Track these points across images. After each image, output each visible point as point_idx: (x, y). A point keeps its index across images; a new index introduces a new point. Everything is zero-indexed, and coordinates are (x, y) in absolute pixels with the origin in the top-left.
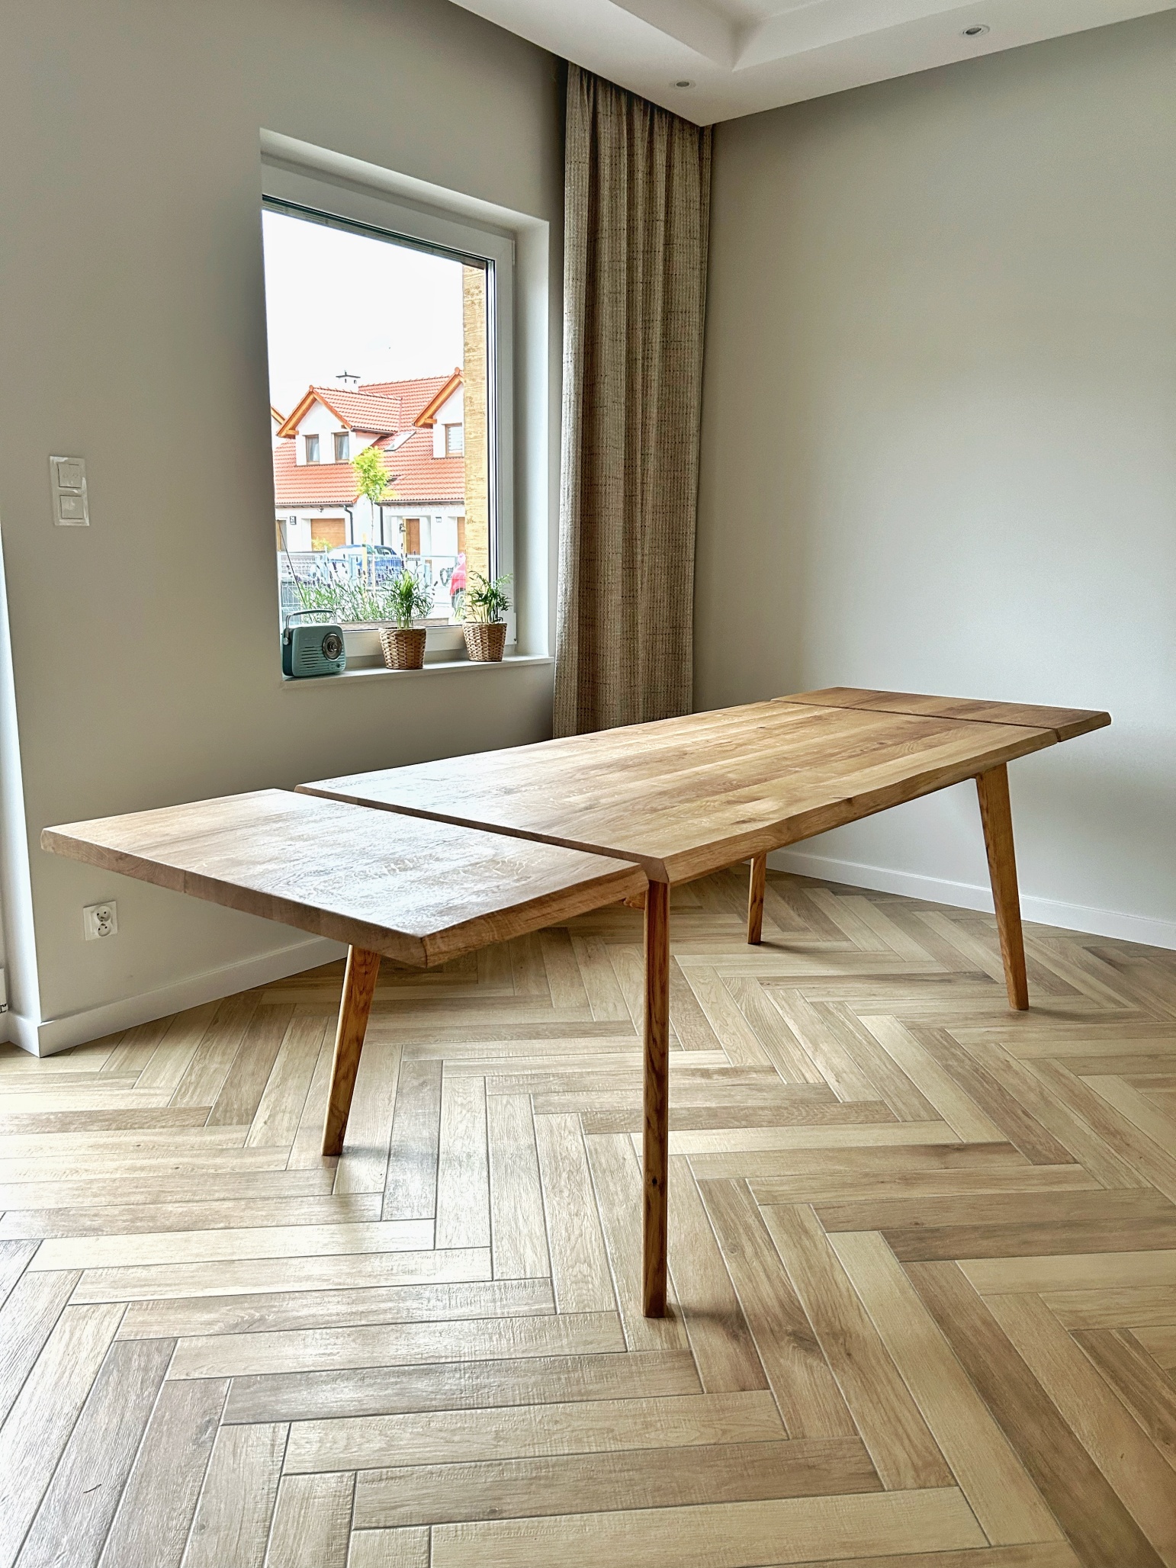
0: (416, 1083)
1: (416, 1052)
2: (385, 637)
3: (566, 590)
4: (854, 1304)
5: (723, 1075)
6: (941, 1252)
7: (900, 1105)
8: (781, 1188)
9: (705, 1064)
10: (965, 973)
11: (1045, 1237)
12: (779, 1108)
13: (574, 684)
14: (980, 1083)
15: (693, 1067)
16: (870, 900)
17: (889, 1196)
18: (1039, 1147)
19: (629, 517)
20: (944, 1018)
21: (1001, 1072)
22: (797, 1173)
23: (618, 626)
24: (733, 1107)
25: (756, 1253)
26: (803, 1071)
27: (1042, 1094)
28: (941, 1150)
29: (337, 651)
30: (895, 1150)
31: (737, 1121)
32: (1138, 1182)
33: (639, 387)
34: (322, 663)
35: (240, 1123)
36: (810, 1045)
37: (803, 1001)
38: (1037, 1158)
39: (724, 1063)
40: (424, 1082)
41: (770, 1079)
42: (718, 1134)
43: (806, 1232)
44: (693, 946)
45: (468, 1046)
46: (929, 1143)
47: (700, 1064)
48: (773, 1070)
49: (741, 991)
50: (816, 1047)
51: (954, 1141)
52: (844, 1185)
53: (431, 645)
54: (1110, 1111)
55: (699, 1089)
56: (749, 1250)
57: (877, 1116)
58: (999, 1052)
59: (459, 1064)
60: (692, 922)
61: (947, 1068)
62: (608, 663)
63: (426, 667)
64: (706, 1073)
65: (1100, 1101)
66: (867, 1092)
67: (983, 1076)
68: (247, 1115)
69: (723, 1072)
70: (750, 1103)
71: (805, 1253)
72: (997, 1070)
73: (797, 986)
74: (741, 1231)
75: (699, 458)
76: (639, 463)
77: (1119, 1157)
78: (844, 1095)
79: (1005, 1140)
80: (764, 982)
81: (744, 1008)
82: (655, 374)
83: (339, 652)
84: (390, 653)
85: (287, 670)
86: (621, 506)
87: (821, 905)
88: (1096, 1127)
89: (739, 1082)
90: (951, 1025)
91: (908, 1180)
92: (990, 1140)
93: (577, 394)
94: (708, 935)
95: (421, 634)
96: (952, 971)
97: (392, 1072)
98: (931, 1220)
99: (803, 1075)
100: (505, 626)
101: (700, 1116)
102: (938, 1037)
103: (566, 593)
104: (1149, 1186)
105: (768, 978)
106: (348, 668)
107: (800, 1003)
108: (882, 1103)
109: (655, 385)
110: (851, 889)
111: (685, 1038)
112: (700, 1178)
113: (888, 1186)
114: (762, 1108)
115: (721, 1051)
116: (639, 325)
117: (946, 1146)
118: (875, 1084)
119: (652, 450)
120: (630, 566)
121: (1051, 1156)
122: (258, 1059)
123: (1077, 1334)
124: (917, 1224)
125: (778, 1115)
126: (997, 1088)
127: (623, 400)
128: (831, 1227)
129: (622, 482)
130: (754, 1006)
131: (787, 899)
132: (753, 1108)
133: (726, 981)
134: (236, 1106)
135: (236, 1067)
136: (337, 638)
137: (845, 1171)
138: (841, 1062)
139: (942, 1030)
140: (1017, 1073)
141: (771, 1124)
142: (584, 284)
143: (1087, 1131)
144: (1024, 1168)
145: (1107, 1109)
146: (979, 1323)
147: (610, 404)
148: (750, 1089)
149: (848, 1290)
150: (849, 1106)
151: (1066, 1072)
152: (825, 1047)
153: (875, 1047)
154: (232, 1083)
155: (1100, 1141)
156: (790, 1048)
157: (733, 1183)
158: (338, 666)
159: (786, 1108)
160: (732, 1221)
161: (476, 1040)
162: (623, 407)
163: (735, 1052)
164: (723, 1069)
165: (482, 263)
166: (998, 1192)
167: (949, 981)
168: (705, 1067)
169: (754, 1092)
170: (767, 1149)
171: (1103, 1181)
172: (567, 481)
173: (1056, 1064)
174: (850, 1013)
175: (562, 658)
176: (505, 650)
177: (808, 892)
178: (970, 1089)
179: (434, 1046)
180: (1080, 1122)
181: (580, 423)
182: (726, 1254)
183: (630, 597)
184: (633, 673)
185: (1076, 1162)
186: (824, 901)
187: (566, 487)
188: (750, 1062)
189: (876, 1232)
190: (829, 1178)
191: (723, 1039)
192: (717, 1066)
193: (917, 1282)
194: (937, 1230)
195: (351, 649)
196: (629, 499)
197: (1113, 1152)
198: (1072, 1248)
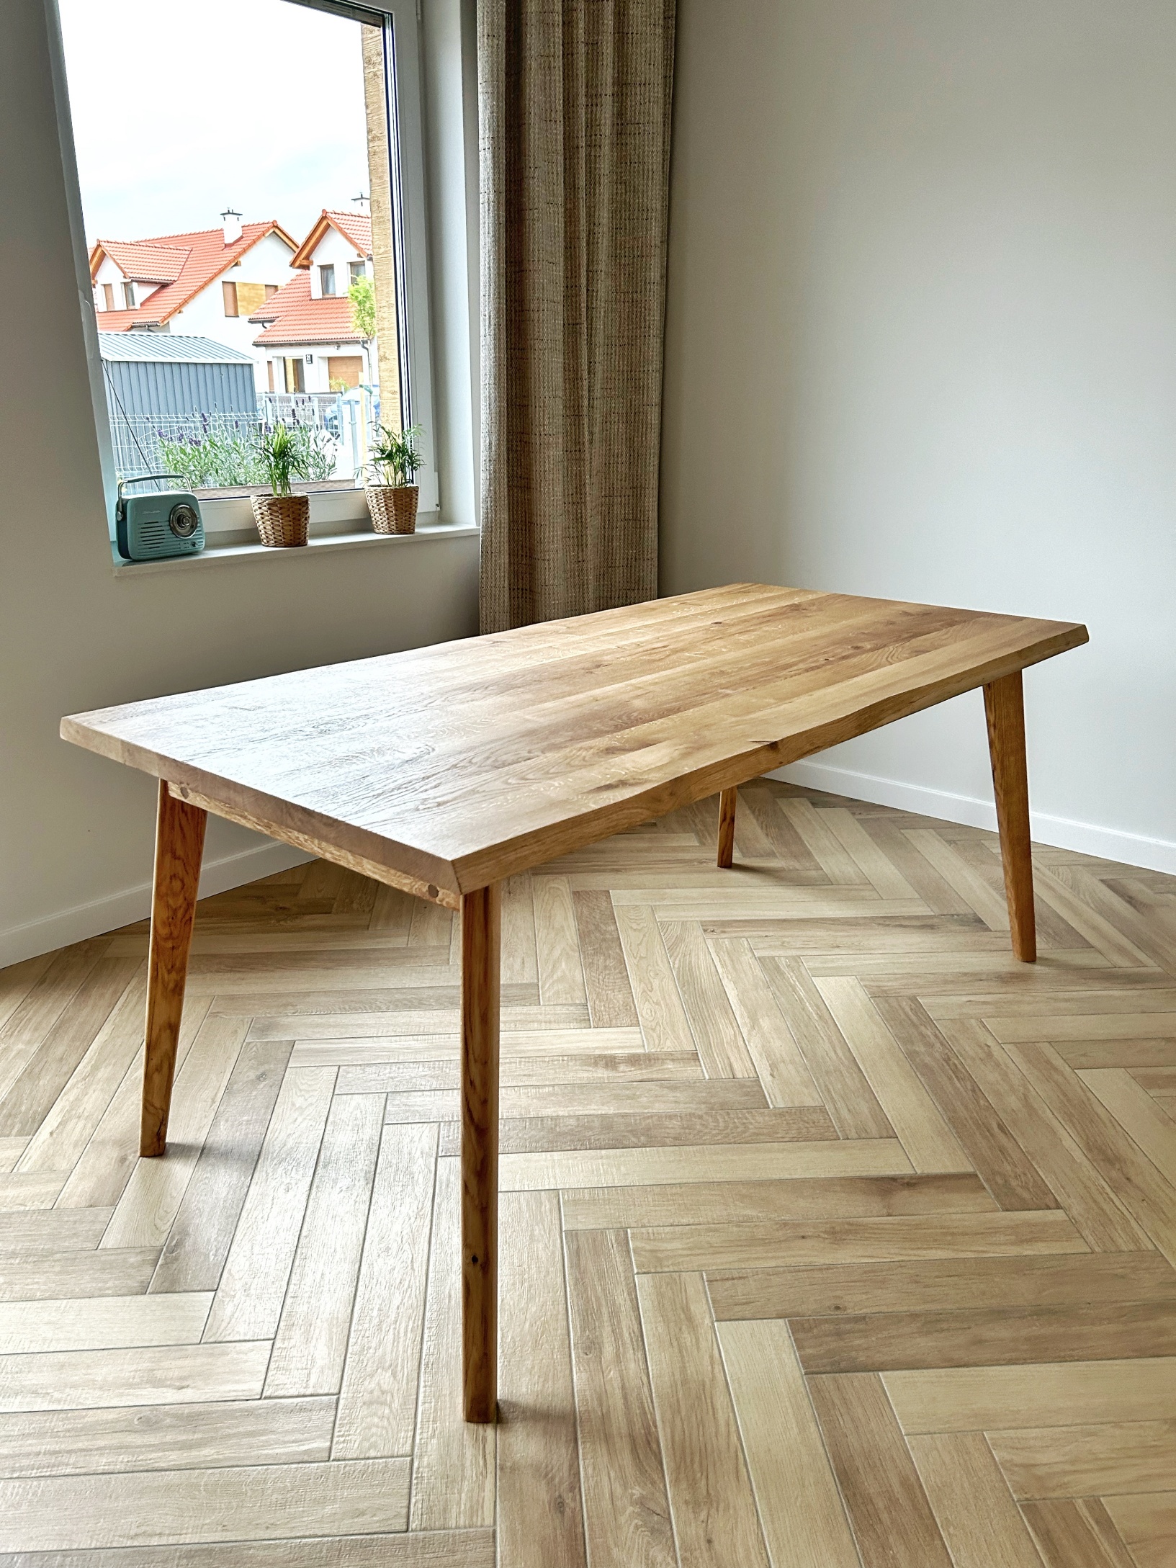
0: (252, 1075)
1: (266, 1029)
2: (257, 507)
3: (490, 444)
4: (732, 1450)
5: (633, 1065)
6: (862, 1358)
7: (844, 1113)
8: (669, 1246)
9: (612, 1048)
10: (953, 915)
11: (1002, 1332)
12: (691, 1115)
13: (504, 559)
14: (950, 1079)
15: (597, 1052)
16: (854, 814)
17: (807, 1260)
18: (1014, 1183)
19: (572, 351)
20: (918, 981)
21: (978, 1062)
22: (696, 1221)
23: (559, 489)
24: (634, 1115)
25: (618, 1355)
26: (732, 1059)
27: (1026, 1097)
28: (886, 1186)
29: (192, 527)
30: (826, 1185)
31: (635, 1136)
32: (1136, 1240)
33: (582, 182)
34: (170, 543)
35: (19, 1134)
36: (748, 1021)
37: (750, 955)
38: (1010, 1200)
39: (638, 1046)
40: (263, 1074)
41: (689, 1072)
42: (608, 1157)
43: (690, 1319)
44: (635, 877)
45: (332, 1019)
46: (874, 1173)
47: (607, 1048)
48: (695, 1057)
49: (680, 940)
50: (754, 1023)
51: (904, 1170)
52: (752, 1242)
53: (316, 515)
54: (1109, 1125)
55: (599, 1086)
56: (609, 1350)
57: (813, 1130)
58: (980, 1032)
59: (313, 1046)
60: (642, 845)
61: (911, 1055)
62: (547, 534)
63: (312, 543)
64: (610, 1062)
65: (1100, 1110)
66: (806, 1091)
67: (955, 1070)
68: (33, 1121)
69: (634, 1060)
70: (659, 1108)
71: (682, 1357)
72: (973, 1059)
73: (747, 934)
74: (606, 1317)
75: (666, 276)
76: (584, 281)
77: (1115, 1199)
78: (777, 1100)
79: (970, 1169)
80: (710, 928)
81: (676, 966)
82: (605, 167)
83: (193, 527)
84: (264, 527)
85: (124, 552)
86: (560, 337)
87: (794, 821)
88: (1090, 1150)
89: (650, 1076)
90: (925, 991)
91: (838, 1234)
92: (952, 1170)
93: (497, 192)
94: (656, 862)
95: (303, 502)
96: (937, 912)
97: (229, 1058)
98: (859, 1302)
99: (731, 1066)
100: (416, 490)
101: (590, 1129)
102: (908, 1009)
103: (490, 448)
104: (1151, 1247)
105: (714, 923)
106: (210, 546)
107: (747, 958)
108: (822, 1110)
109: (605, 181)
110: (833, 799)
111: (598, 1008)
112: (570, 1227)
113: (809, 1243)
114: (670, 1117)
115: (637, 1029)
116: (582, 100)
117: (893, 1179)
118: (817, 1080)
119: (602, 266)
120: (574, 412)
121: (1026, 1195)
122: (73, 1039)
123: (1030, 1508)
124: (837, 1308)
125: (688, 1128)
126: (969, 1087)
127: (561, 200)
128: (727, 1312)
129: (560, 308)
130: (690, 962)
131: (757, 813)
132: (660, 1117)
133: (664, 926)
134: (23, 1108)
135: (44, 1049)
136: (191, 510)
137: (758, 1217)
138: (781, 1046)
139: (913, 999)
140: (998, 1065)
141: (679, 1141)
142: (503, 43)
143: (1078, 1155)
144: (989, 1215)
145: (1107, 1122)
146: (897, 1487)
147: (542, 205)
148: (662, 1087)
149: (728, 1425)
150: (781, 1114)
151: (1058, 1062)
152: (765, 1023)
153: (826, 1023)
154: (31, 1074)
155: (1093, 1173)
156: (722, 1023)
157: (611, 1236)
158: (194, 545)
159: (700, 1117)
160: (597, 1299)
161: (344, 1011)
162: (561, 210)
163: (654, 1030)
164: (634, 1055)
165: (376, 19)
166: (951, 1255)
167: (932, 927)
168: (613, 1052)
169: (666, 1091)
170: (665, 1182)
171: (1090, 1239)
172: (487, 307)
173: (1049, 1051)
174: (804, 972)
175: (489, 527)
176: (418, 520)
177: (783, 804)
178: (936, 1090)
179: (290, 1019)
180: (1070, 1142)
181: (503, 230)
182: (578, 1357)
183: (575, 451)
184: (580, 544)
185: (1058, 1207)
186: (800, 815)
187: (487, 313)
188: (669, 1045)
189: (781, 1321)
190: (735, 1229)
191: (644, 1010)
192: (627, 1051)
193: (824, 1407)
194: (863, 1319)
195: (211, 521)
196: (572, 328)
197: (1108, 1190)
198: (1038, 1352)
